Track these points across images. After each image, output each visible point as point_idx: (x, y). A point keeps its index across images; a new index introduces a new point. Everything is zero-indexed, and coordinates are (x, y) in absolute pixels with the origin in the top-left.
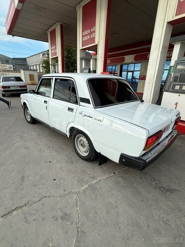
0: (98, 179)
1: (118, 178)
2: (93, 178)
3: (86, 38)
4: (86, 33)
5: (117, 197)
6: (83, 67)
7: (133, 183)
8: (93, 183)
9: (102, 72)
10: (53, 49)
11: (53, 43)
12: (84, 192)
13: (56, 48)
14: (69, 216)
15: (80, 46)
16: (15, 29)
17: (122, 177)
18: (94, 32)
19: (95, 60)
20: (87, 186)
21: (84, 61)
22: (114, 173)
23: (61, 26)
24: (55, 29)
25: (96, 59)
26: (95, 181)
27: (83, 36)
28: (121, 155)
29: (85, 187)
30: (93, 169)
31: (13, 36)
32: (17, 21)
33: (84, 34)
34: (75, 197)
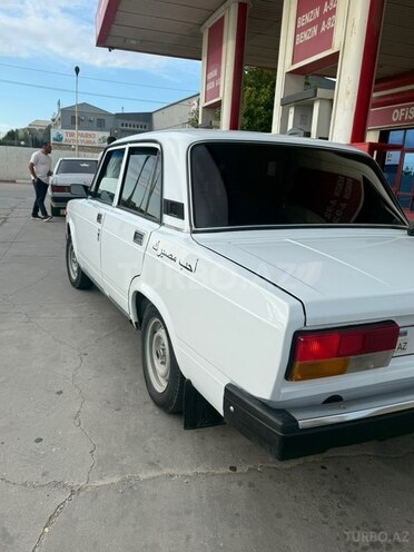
0: (166, 471)
1: (234, 487)
2: (152, 465)
3: (305, 36)
4: (307, 18)
5: (188, 538)
6: (290, 127)
7: (279, 516)
8: (142, 476)
9: (349, 142)
10: (212, 80)
11: (214, 60)
12: (96, 493)
13: (219, 76)
14: (11, 541)
15: (285, 63)
16: (115, 30)
17: (251, 485)
18: (333, 12)
19: (327, 105)
20: (116, 480)
21: (292, 110)
22: (234, 469)
23: (242, 8)
24: (223, 17)
25: (332, 101)
26: (153, 473)
27: (297, 31)
28: (226, 390)
29: (108, 481)
30: (172, 439)
31: (111, 48)
32: (121, 8)
33: (300, 24)
34: (62, 497)
